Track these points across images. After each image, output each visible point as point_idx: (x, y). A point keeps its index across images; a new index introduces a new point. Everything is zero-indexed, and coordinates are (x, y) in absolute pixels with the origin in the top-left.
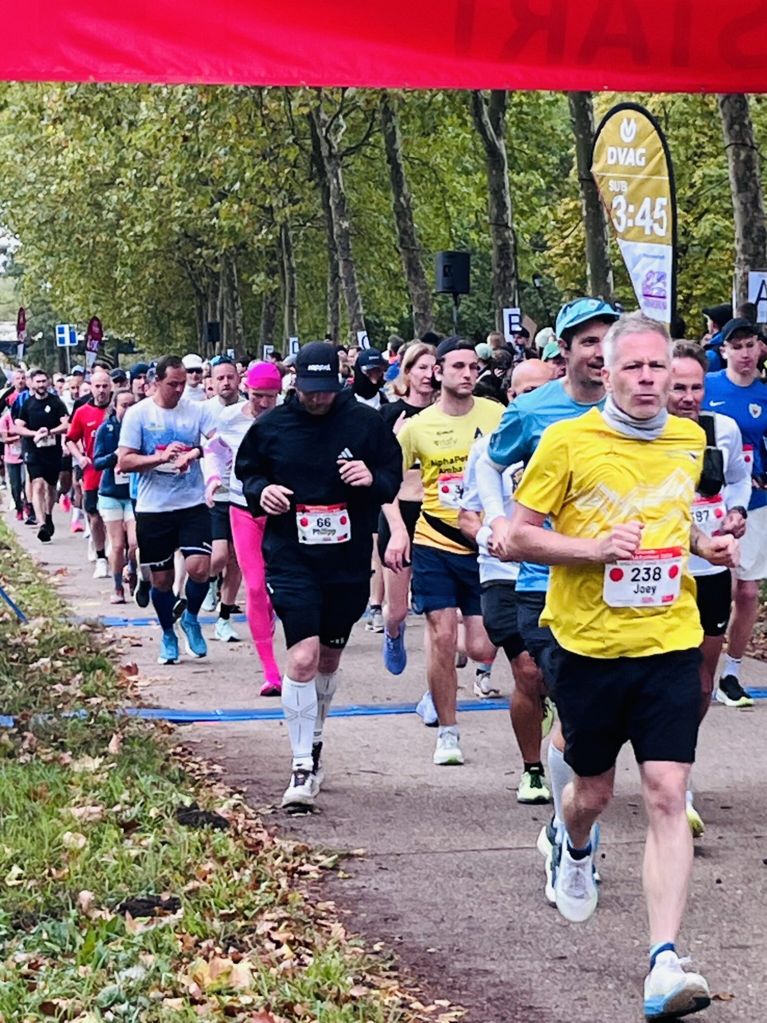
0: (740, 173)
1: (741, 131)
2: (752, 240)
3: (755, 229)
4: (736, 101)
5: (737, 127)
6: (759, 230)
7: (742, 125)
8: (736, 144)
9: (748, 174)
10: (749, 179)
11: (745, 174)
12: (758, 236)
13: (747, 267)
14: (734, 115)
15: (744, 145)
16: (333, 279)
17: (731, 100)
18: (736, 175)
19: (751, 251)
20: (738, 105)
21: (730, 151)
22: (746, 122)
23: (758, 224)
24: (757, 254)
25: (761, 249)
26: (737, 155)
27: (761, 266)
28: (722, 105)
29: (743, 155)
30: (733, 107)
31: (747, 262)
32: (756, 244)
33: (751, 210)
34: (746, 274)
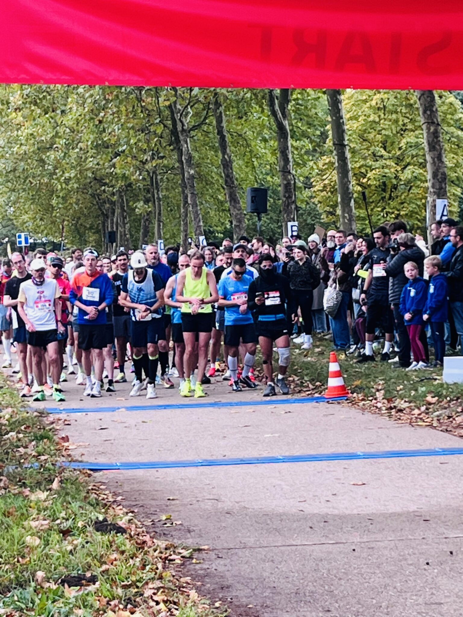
0: (431, 140)
1: (431, 115)
2: (438, 180)
3: (440, 174)
4: (428, 97)
5: (428, 112)
6: (442, 174)
7: (432, 111)
8: (428, 123)
9: (435, 140)
10: (436, 143)
11: (433, 140)
12: (441, 178)
13: (435, 197)
14: (427, 105)
15: (433, 123)
17: (425, 96)
18: (428, 141)
19: (438, 187)
20: (429, 99)
21: (424, 127)
22: (434, 109)
23: (441, 171)
24: (441, 188)
25: (443, 185)
26: (428, 129)
27: (443, 195)
28: (419, 99)
29: (432, 129)
30: (426, 100)
31: (435, 193)
32: (440, 182)
33: (437, 162)
34: (434, 201)
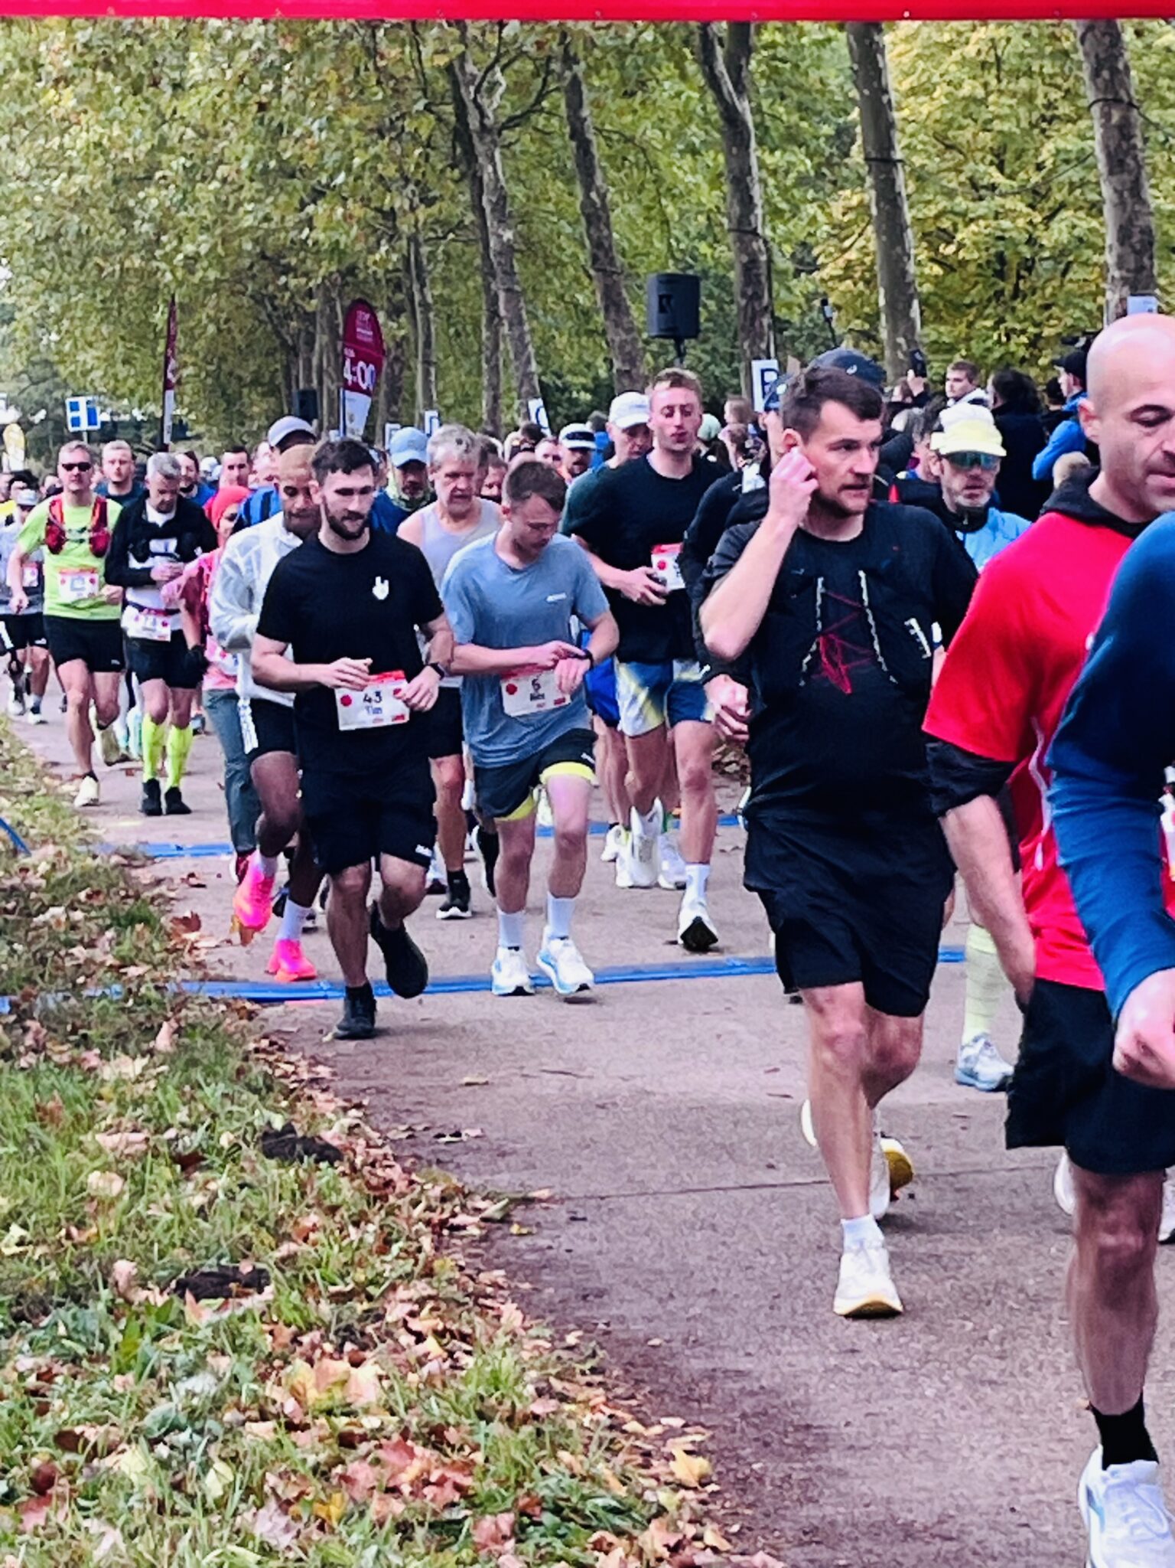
0: (1112, 145)
1: (1112, 80)
2: (1132, 246)
3: (1136, 230)
4: (1104, 34)
5: (1106, 74)
6: (1142, 232)
7: (1114, 71)
8: (1105, 100)
9: (1124, 145)
10: (1126, 153)
11: (1119, 146)
12: (1141, 241)
13: (1126, 290)
14: (1102, 56)
15: (1118, 101)
16: (490, 320)
17: (1097, 33)
18: (1106, 147)
19: (1132, 266)
20: (1107, 40)
21: (1096, 110)
22: (1121, 66)
23: (1140, 223)
24: (1140, 269)
25: (1146, 261)
26: (1107, 116)
27: (1146, 287)
28: (1083, 40)
29: (1116, 117)
30: (1099, 42)
31: (1125, 281)
32: (1138, 253)
33: (1129, 201)
34: (1123, 300)
